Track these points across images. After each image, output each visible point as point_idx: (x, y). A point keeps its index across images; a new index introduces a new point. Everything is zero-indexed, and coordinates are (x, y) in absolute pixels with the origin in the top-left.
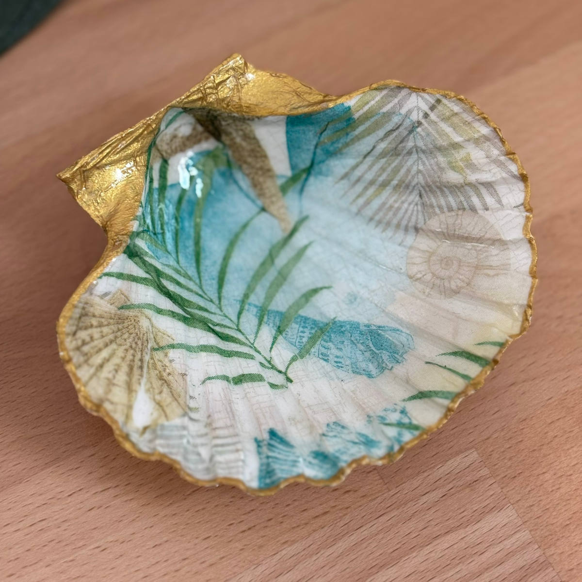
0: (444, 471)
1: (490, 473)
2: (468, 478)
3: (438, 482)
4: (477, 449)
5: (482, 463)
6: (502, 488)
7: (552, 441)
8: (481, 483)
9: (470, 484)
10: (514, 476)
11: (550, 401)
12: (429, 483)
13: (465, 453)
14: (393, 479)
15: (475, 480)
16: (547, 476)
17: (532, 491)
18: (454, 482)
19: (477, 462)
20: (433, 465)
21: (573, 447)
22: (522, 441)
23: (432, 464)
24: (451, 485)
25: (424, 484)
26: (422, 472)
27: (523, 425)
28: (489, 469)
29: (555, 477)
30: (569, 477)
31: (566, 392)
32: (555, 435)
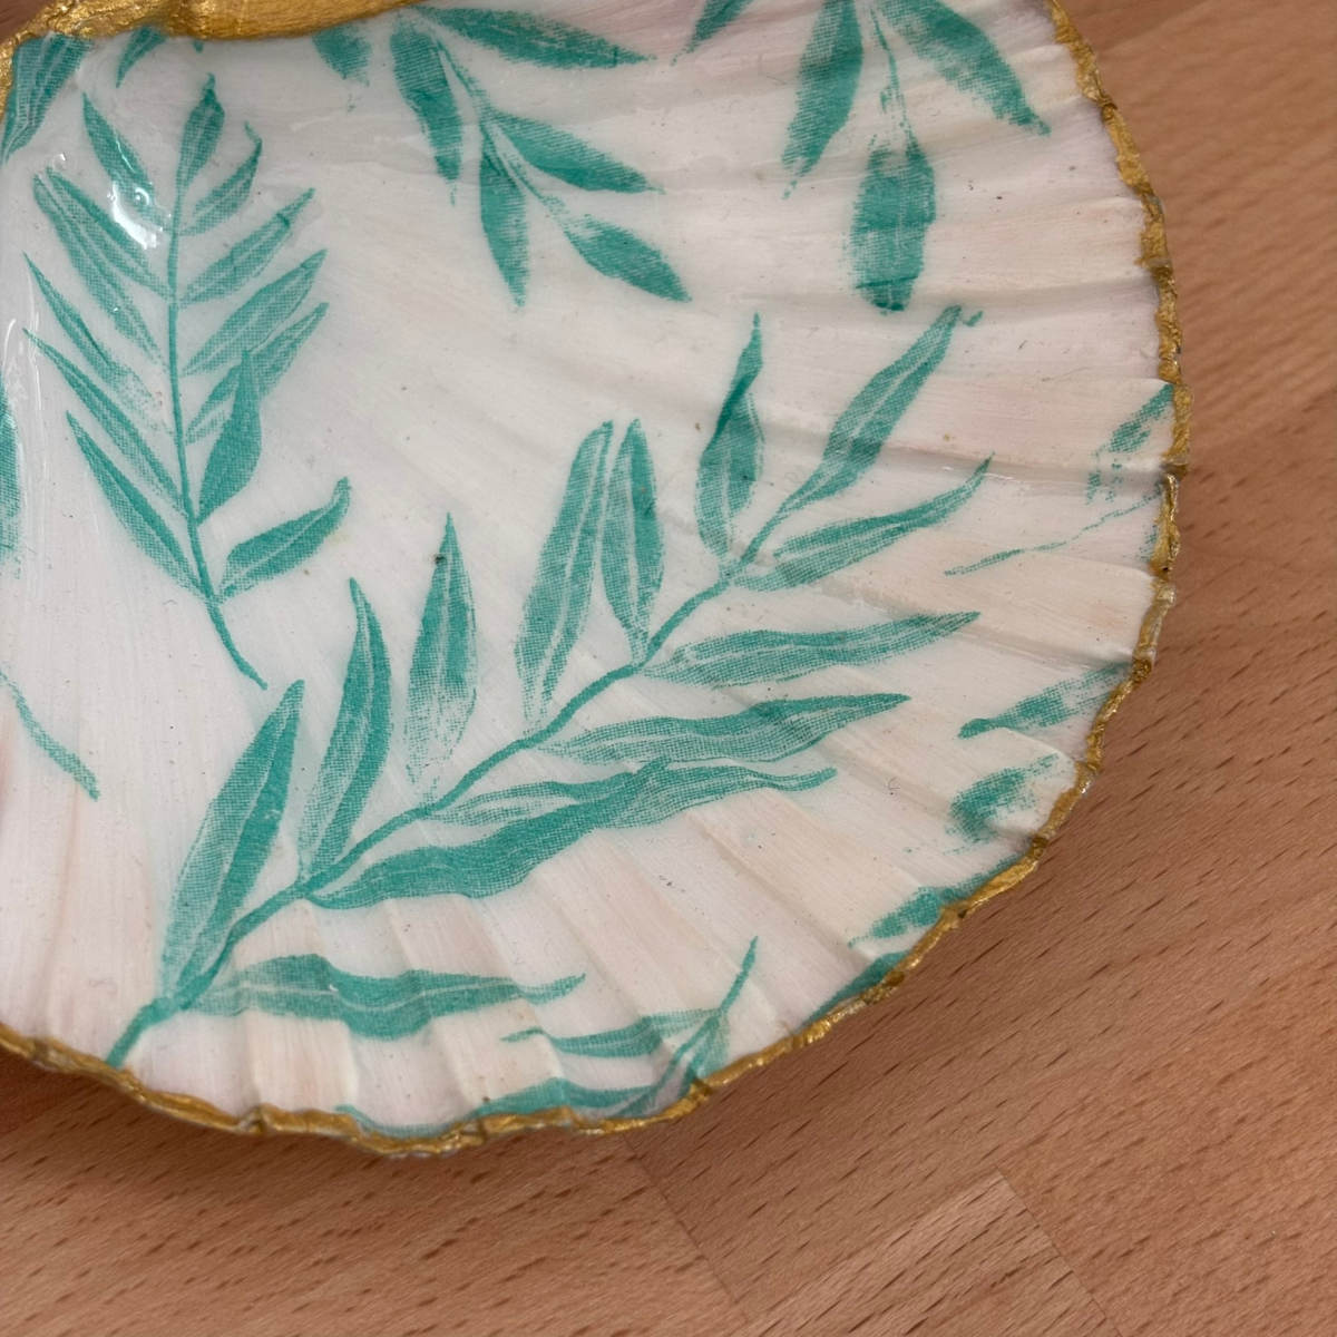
0: (914, 1248)
1: (1054, 1245)
2: (986, 1268)
3: (897, 1286)
4: (1007, 1175)
5: (1027, 1215)
6: (1092, 1291)
7: (1230, 1137)
8: (1027, 1280)
9: (993, 1285)
10: (1124, 1251)
11: (1218, 1014)
12: (868, 1291)
13: (972, 1188)
14: (758, 1283)
15: (1009, 1271)
16: (1226, 1244)
17: (1183, 1295)
18: (946, 1281)
19: (1012, 1213)
20: (877, 1233)
21: (1295, 1150)
22: (1141, 1140)
23: (874, 1230)
24: (936, 1293)
25: (854, 1295)
26: (845, 1255)
27: (1141, 1091)
28: (1048, 1233)
29: (1249, 1245)
30: (1290, 1243)
31: (1262, 984)
32: (1241, 1114)
